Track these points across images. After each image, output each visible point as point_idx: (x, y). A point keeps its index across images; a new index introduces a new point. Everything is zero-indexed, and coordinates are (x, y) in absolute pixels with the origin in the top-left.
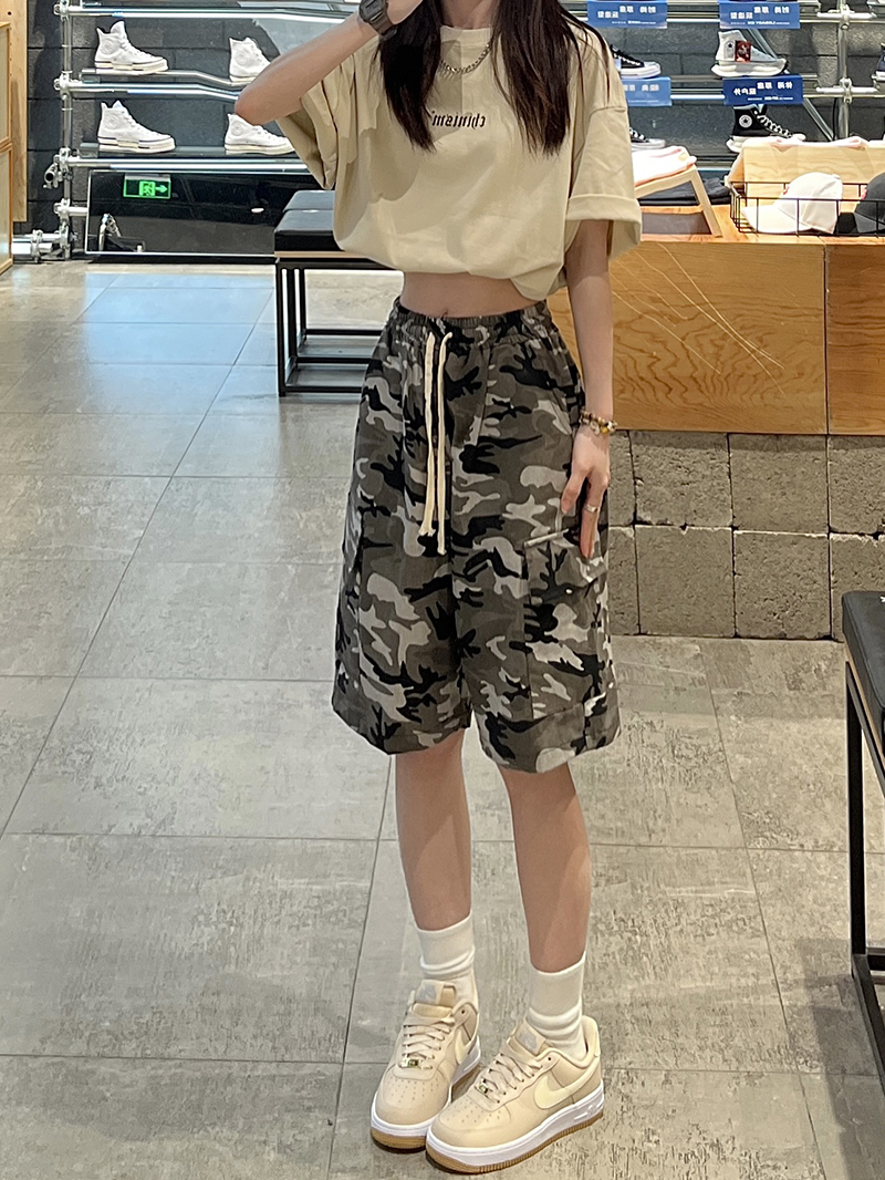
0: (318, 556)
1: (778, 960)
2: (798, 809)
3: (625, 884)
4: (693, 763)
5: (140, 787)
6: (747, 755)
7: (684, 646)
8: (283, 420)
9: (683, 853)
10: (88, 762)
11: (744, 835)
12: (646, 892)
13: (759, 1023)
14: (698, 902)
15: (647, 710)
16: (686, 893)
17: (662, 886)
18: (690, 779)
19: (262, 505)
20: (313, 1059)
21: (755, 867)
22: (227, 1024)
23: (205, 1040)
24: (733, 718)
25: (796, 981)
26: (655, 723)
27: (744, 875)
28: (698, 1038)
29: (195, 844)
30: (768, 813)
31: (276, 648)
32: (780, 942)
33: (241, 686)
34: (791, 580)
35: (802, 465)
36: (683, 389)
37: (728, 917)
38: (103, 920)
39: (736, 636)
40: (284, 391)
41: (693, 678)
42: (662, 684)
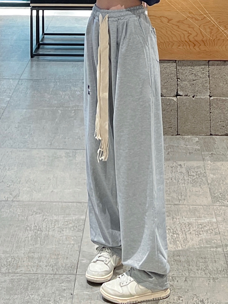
4: (195, 177)
5: (8, 185)
6: (213, 174)
7: (193, 138)
9: (191, 207)
11: (212, 201)
12: (178, 220)
13: (217, 262)
14: (196, 223)
16: (192, 220)
17: (184, 218)
18: (194, 183)
21: (216, 212)
24: (209, 162)
26: (182, 165)
27: (212, 214)
29: (26, 204)
30: (221, 194)
31: (54, 138)
33: (43, 150)
37: (207, 228)
39: (211, 135)
41: (196, 149)
42: (185, 151)
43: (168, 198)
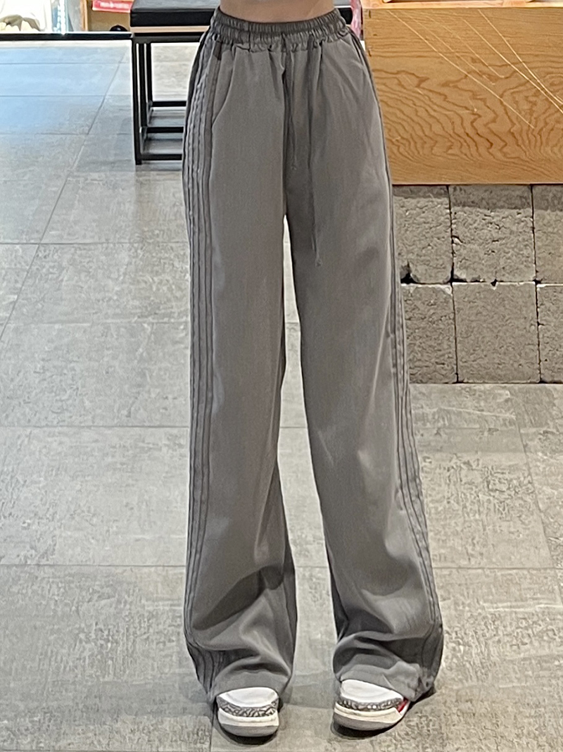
0: (170, 315)
3: (450, 601)
4: (506, 496)
5: (24, 523)
6: (553, 486)
7: (496, 392)
9: (499, 574)
11: (552, 557)
12: (467, 608)
14: (514, 615)
15: (464, 451)
16: (502, 608)
17: (482, 602)
18: (504, 510)
21: (562, 584)
24: (540, 454)
26: (472, 462)
27: (553, 591)
29: (74, 571)
31: (137, 398)
37: (540, 629)
39: (542, 381)
40: (140, 159)
41: (504, 420)
42: (477, 426)
43: (443, 551)
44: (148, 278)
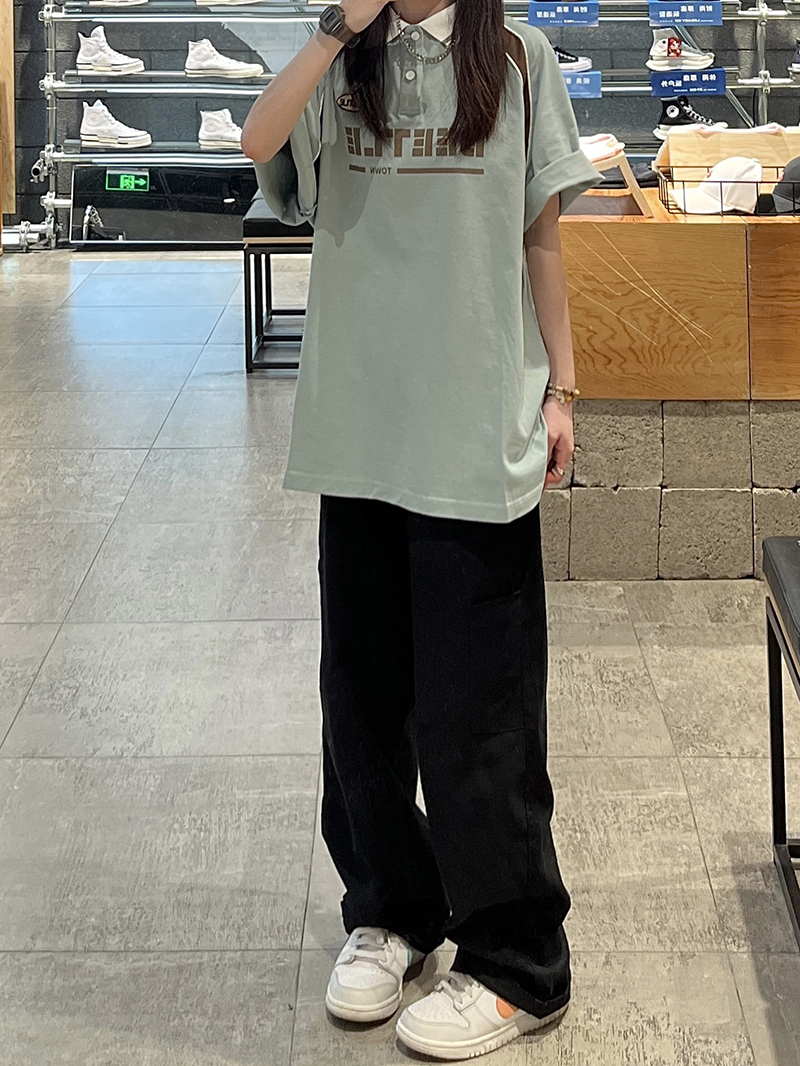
0: (280, 513)
1: (707, 851)
2: (725, 723)
3: (566, 789)
4: (621, 687)
5: (122, 716)
6: (671, 678)
7: (608, 588)
8: (251, 394)
9: (619, 762)
10: (74, 695)
11: (675, 745)
12: (585, 796)
13: (691, 906)
14: (635, 803)
15: (576, 645)
16: (623, 795)
17: (601, 791)
18: (620, 700)
19: (232, 472)
20: (274, 947)
21: (686, 772)
22: (199, 916)
23: (180, 933)
24: (656, 647)
25: (725, 869)
26: (583, 655)
27: (676, 779)
28: (635, 920)
29: (170, 762)
30: (696, 726)
31: (238, 593)
32: (709, 836)
33: (209, 626)
34: (715, 528)
35: (727, 428)
36: (622, 360)
37: (662, 816)
38: (89, 830)
39: (659, 578)
40: (250, 368)
41: (617, 615)
42: (588, 621)
43: (558, 740)
44: (264, 477)
